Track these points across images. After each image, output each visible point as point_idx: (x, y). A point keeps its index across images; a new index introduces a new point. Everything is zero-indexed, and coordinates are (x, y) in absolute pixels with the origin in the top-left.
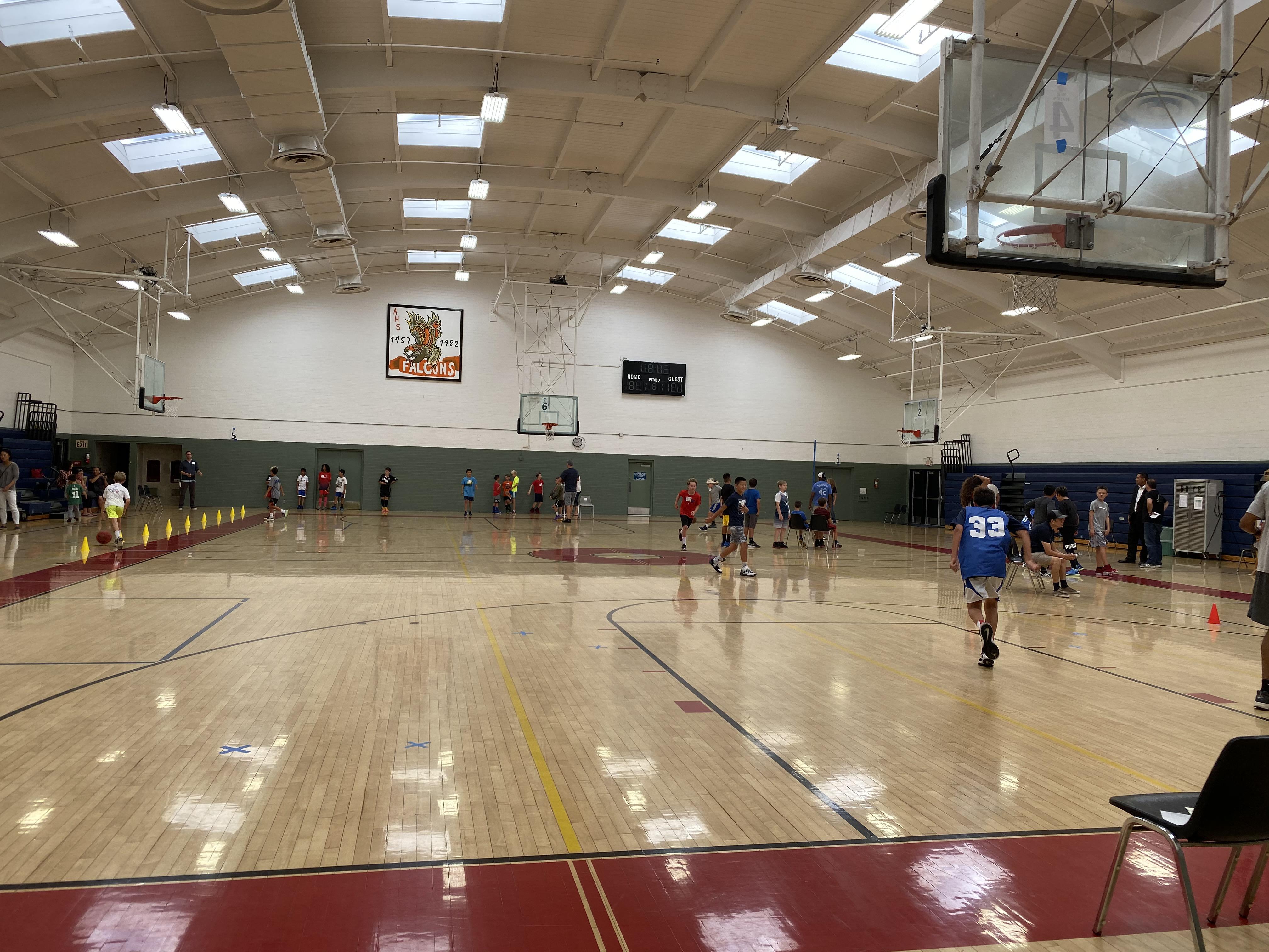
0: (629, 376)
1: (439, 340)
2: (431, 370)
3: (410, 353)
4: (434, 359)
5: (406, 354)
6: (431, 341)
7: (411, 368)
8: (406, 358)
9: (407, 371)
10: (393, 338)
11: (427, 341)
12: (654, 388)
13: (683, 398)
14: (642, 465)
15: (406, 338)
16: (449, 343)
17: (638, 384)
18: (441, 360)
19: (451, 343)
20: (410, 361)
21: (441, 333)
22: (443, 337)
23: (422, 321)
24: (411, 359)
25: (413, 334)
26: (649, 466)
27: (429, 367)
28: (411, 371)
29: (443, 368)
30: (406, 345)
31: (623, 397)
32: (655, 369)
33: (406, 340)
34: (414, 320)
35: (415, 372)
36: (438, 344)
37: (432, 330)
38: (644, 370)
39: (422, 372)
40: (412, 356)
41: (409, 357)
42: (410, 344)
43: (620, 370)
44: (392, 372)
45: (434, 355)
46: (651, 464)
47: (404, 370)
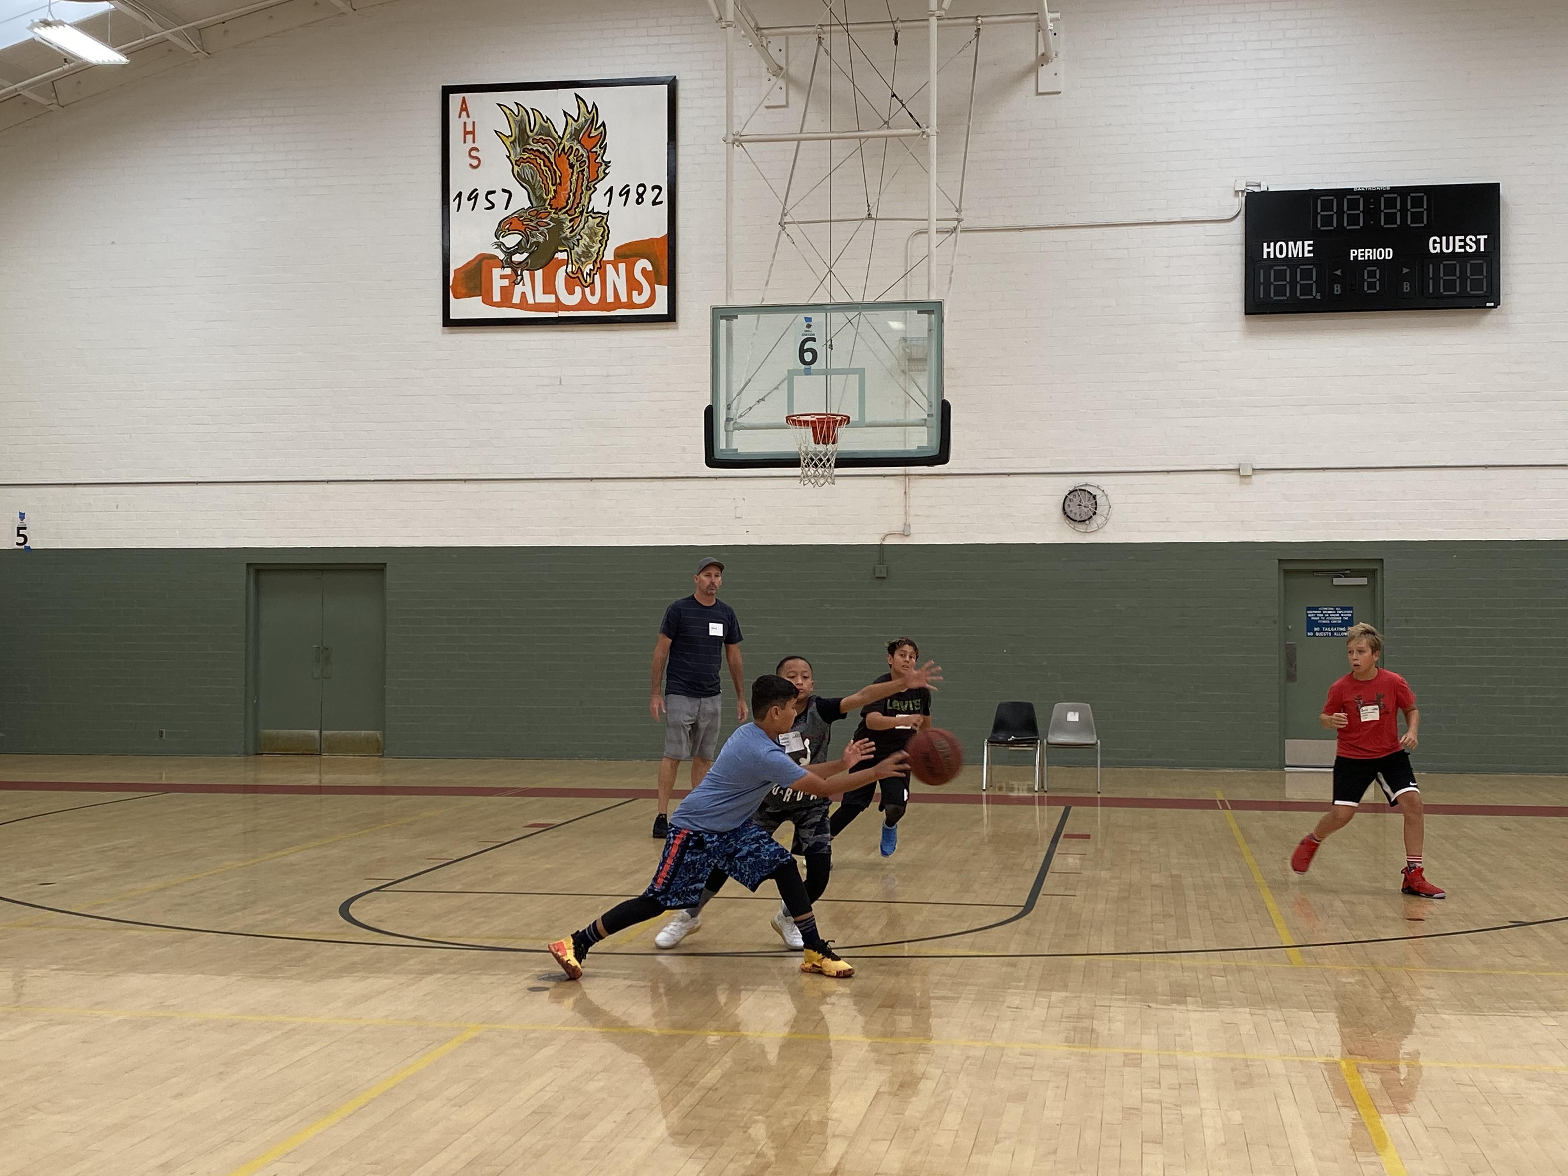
0: (1269, 250)
1: (602, 187)
2: (578, 289)
3: (512, 240)
4: (587, 254)
5: (499, 245)
6: (577, 194)
7: (518, 289)
8: (502, 256)
9: (506, 300)
10: (460, 195)
11: (563, 194)
12: (1371, 285)
13: (1491, 317)
14: (1337, 581)
15: (499, 192)
16: (633, 196)
17: (1306, 275)
18: (609, 255)
19: (641, 196)
20: (515, 266)
21: (607, 164)
22: (615, 179)
23: (546, 131)
24: (518, 258)
25: (520, 178)
26: (1364, 581)
27: (572, 281)
28: (516, 300)
29: (616, 279)
30: (500, 213)
31: (1250, 332)
32: (1372, 213)
33: (499, 199)
34: (522, 131)
35: (531, 301)
36: (598, 202)
37: (579, 158)
38: (1327, 221)
39: (551, 299)
40: (519, 248)
41: (510, 253)
42: (513, 208)
43: (1237, 230)
44: (462, 308)
45: (586, 240)
46: (1371, 574)
47: (497, 298)
